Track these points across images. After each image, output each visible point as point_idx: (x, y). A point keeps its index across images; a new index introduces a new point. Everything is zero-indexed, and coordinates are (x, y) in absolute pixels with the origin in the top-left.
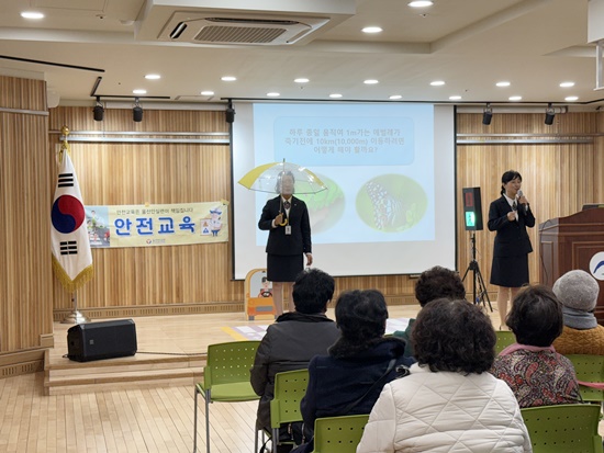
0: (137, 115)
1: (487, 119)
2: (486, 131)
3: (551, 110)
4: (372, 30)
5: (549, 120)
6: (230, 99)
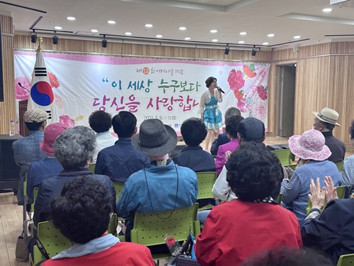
0: (55, 41)
1: (227, 52)
2: (224, 58)
3: (254, 49)
5: (254, 53)
6: (104, 35)
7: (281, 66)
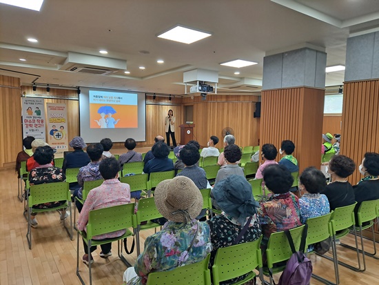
0: (48, 90)
1: (154, 98)
2: (154, 101)
4: (127, 73)
5: (170, 99)
6: (79, 87)
7: (186, 107)
